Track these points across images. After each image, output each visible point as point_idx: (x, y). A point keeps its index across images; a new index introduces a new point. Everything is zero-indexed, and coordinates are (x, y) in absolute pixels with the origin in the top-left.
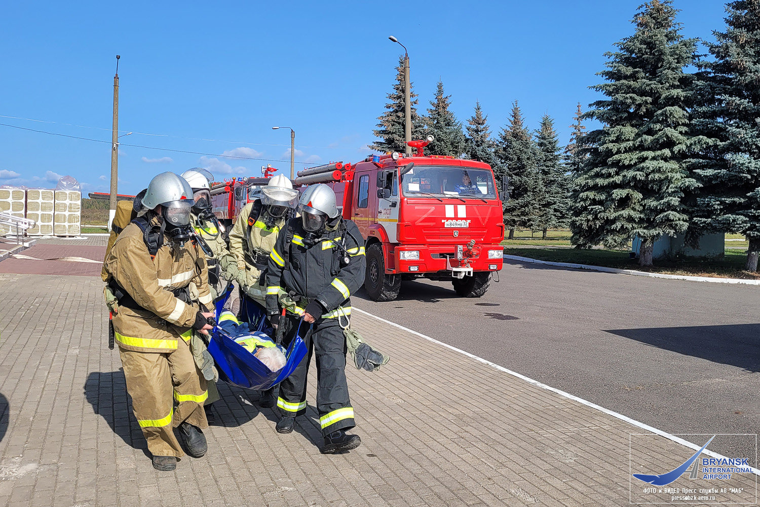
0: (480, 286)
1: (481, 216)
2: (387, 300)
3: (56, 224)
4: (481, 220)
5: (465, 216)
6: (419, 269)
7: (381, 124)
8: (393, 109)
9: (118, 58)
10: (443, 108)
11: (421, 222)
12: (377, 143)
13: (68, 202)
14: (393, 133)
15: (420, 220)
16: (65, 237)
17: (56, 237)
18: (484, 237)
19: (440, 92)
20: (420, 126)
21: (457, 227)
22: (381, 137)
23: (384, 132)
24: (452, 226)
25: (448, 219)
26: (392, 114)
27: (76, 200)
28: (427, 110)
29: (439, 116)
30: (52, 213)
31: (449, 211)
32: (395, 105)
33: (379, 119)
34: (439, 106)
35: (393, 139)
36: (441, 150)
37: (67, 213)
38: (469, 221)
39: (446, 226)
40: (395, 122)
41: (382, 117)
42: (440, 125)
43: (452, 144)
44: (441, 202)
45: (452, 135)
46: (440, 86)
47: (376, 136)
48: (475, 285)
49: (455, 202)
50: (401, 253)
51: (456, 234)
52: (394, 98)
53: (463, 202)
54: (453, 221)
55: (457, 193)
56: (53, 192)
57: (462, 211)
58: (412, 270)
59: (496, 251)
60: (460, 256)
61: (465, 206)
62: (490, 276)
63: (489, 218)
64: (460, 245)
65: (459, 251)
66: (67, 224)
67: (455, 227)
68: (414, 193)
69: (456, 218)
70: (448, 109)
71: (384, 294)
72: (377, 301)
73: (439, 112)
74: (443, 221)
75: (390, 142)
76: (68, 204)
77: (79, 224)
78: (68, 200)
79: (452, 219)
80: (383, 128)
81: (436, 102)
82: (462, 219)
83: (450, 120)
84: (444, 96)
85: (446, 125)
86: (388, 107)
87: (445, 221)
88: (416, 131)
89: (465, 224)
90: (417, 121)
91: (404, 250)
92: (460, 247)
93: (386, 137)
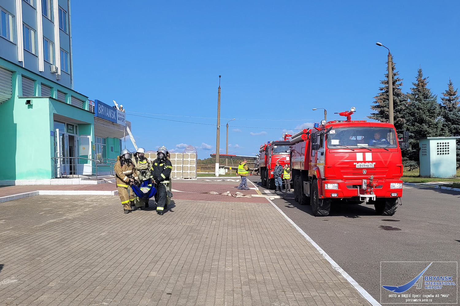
0: (390, 208)
1: (383, 159)
2: (323, 216)
3: (183, 171)
4: (383, 162)
5: (371, 160)
6: (338, 195)
7: (376, 102)
8: (385, 91)
9: (220, 76)
10: (422, 86)
11: (339, 165)
12: (374, 114)
13: (189, 159)
14: (384, 107)
15: (338, 163)
16: (188, 178)
17: (183, 179)
18: (386, 174)
19: (420, 75)
20: (404, 100)
21: (365, 167)
22: (376, 110)
23: (378, 107)
24: (362, 167)
25: (358, 162)
26: (384, 94)
27: (194, 158)
28: (411, 89)
29: (419, 92)
30: (182, 165)
31: (359, 157)
32: (386, 88)
33: (375, 98)
34: (418, 86)
35: (384, 110)
36: (420, 116)
37: (189, 166)
38: (374, 163)
39: (357, 167)
40: (386, 99)
41: (377, 97)
42: (419, 98)
43: (429, 111)
44: (353, 151)
45: (430, 104)
46: (420, 72)
47: (372, 110)
48: (386, 207)
49: (364, 150)
50: (326, 185)
51: (365, 172)
52: (386, 83)
53: (370, 151)
54: (362, 163)
55: (367, 145)
56: (182, 154)
57: (369, 156)
58: (333, 196)
59: (397, 184)
60: (364, 187)
61: (371, 153)
62: (397, 201)
63: (390, 161)
64: (364, 179)
65: (363, 184)
66: (189, 172)
67: (363, 167)
68: (335, 146)
69: (365, 161)
70: (426, 87)
71: (319, 212)
72: (315, 216)
73: (419, 90)
74: (355, 164)
75: (382, 112)
76: (189, 160)
77: (195, 171)
78: (189, 158)
79: (361, 162)
80: (377, 104)
81: (417, 82)
82: (369, 162)
83: (427, 94)
84: (422, 78)
85: (424, 98)
86: (381, 90)
87: (356, 163)
88: (401, 104)
89: (372, 165)
90: (402, 97)
91: (327, 183)
92: (365, 181)
93: (379, 110)
